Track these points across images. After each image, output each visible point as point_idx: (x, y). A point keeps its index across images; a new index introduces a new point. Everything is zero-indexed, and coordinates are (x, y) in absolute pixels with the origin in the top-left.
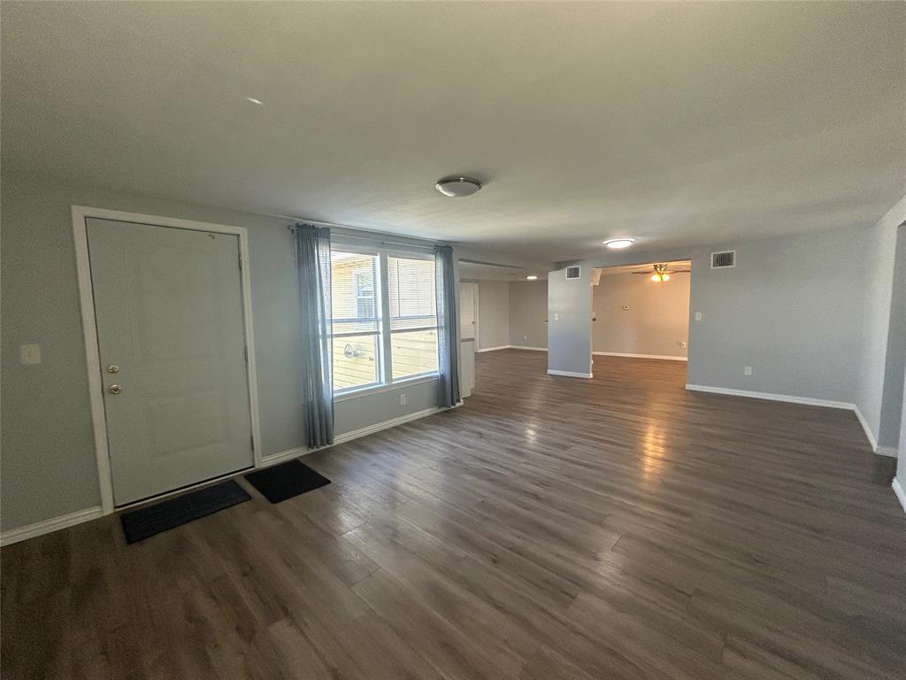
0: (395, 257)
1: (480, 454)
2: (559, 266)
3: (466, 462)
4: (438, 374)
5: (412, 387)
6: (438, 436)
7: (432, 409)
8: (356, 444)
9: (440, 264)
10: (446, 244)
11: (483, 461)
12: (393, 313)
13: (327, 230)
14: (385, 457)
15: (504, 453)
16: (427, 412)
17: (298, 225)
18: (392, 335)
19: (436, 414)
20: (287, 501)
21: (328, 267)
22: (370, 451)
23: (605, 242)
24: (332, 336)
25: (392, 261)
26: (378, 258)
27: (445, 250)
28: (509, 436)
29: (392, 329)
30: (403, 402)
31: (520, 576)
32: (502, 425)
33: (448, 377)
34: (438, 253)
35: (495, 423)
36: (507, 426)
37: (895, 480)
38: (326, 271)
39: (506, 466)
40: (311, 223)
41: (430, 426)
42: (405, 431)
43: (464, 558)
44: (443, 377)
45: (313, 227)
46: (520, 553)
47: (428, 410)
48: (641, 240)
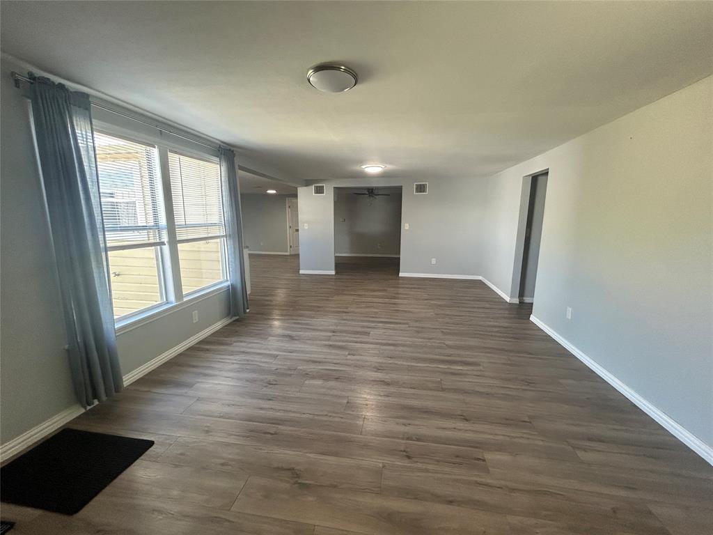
0: (176, 153)
1: (307, 356)
2: (307, 183)
3: (301, 368)
4: (229, 283)
5: (202, 302)
6: (250, 348)
7: (223, 321)
8: (154, 380)
9: (224, 168)
10: (229, 147)
11: (314, 362)
12: (179, 220)
13: (86, 96)
14: (207, 386)
15: (325, 350)
16: (218, 325)
17: (32, 77)
18: (179, 245)
19: (229, 325)
20: (96, 498)
21: (92, 153)
22: (179, 385)
23: (363, 167)
24: (106, 249)
25: (173, 158)
26: (155, 152)
27: (227, 153)
28: (317, 333)
29: (178, 239)
30: (196, 319)
31: (438, 461)
32: (301, 324)
33: (239, 286)
34: (223, 156)
35: (295, 323)
36: (305, 324)
37: (532, 316)
38: (89, 158)
39: (338, 361)
40: (57, 80)
41: (234, 339)
42: (203, 350)
43: (384, 467)
44: (233, 287)
45: (61, 86)
46: (418, 440)
47: (220, 323)
48: (390, 167)
